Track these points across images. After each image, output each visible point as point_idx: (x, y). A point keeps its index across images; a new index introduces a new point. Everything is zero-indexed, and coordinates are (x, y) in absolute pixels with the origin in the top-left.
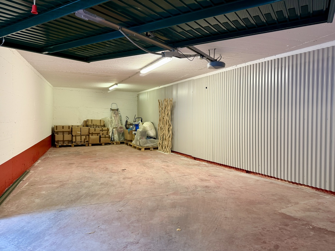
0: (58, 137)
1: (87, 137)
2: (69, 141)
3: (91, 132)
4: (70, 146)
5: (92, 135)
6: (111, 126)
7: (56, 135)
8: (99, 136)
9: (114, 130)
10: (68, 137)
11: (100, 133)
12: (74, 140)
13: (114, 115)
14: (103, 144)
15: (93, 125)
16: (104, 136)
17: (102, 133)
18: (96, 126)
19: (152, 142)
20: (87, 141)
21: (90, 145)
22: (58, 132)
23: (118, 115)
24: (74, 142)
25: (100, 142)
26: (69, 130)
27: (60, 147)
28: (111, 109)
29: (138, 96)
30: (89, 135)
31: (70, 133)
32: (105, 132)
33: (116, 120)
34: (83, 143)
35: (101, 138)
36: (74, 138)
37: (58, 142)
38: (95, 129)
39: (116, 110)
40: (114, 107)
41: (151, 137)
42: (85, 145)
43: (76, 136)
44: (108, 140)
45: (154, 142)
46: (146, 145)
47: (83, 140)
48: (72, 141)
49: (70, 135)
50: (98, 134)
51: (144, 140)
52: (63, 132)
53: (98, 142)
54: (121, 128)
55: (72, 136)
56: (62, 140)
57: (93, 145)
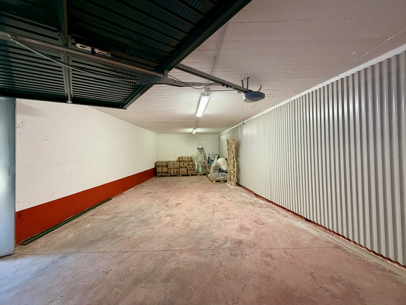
0: (159, 170)
1: (178, 169)
2: (166, 173)
3: (180, 166)
4: (167, 176)
5: (181, 168)
6: (197, 161)
7: (157, 168)
8: (186, 169)
9: (199, 164)
10: (165, 170)
11: (187, 167)
12: (169, 172)
13: (200, 153)
14: (190, 175)
15: (183, 161)
16: (190, 169)
17: (189, 166)
18: (185, 161)
19: (222, 175)
20: (178, 173)
21: (180, 175)
22: (159, 166)
23: (203, 153)
24: (169, 173)
25: (187, 173)
26: (166, 165)
27: (160, 176)
28: (197, 148)
29: (219, 137)
30: (179, 168)
31: (167, 167)
32: (191, 166)
33: (201, 156)
34: (175, 174)
35: (188, 171)
36: (169, 170)
37: (158, 173)
38: (184, 164)
39: (201, 149)
40: (200, 147)
41: (223, 171)
42: (177, 176)
43: (170, 169)
44: (193, 172)
45: (224, 176)
46: (217, 178)
47: (175, 172)
48: (167, 173)
49: (167, 168)
50: (186, 167)
51: (217, 173)
52: (162, 166)
53: (186, 174)
54: (204, 163)
55: (168, 169)
56: (161, 171)
57: (182, 176)
